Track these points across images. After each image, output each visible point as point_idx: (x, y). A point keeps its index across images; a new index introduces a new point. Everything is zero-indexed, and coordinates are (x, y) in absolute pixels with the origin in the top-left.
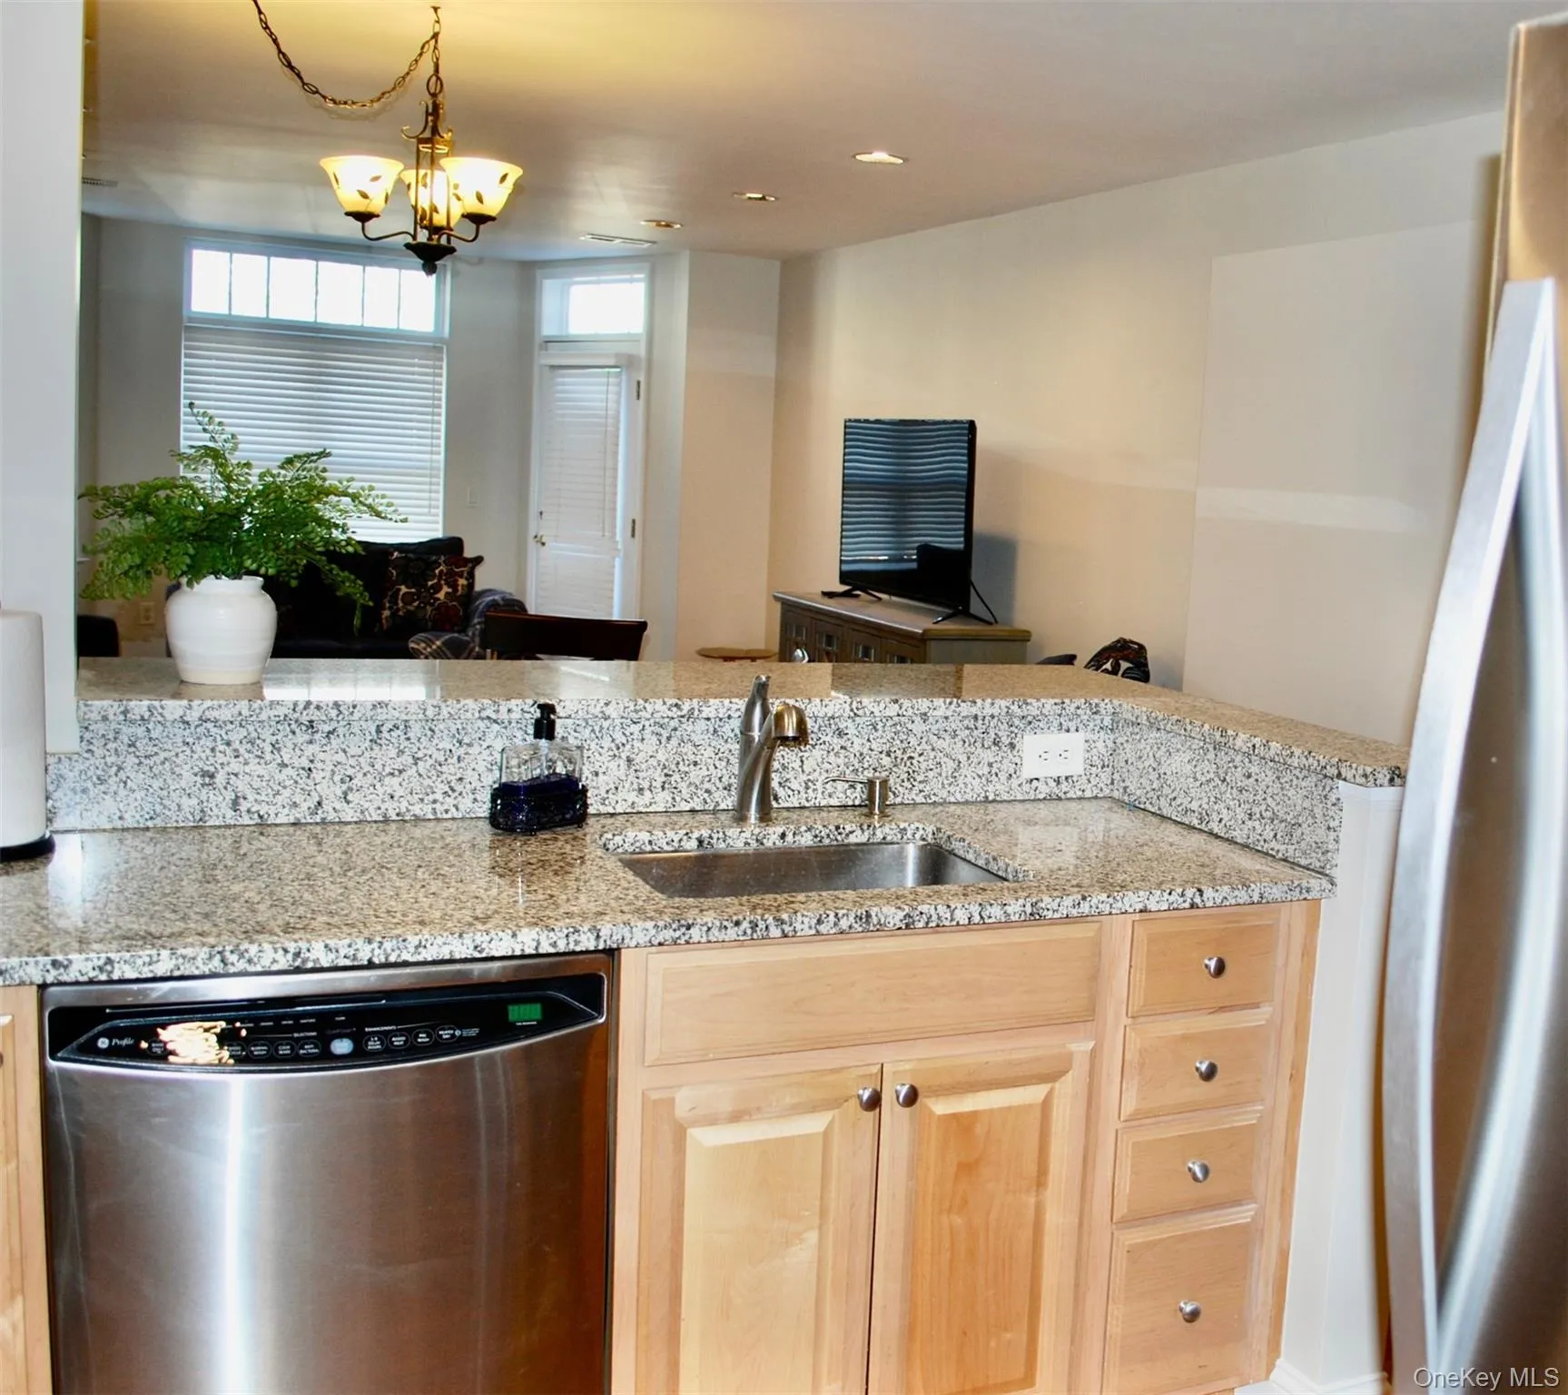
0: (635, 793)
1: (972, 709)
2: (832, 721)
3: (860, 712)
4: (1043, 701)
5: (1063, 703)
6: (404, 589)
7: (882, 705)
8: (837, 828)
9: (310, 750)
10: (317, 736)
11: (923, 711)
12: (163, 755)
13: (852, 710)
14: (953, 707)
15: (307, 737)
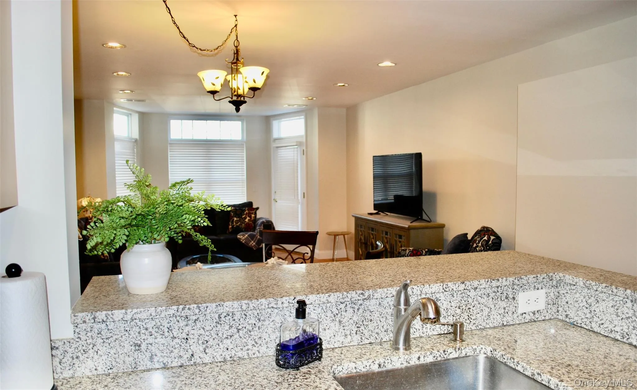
0: (343, 337)
1: (497, 283)
2: (433, 294)
3: (447, 290)
4: (528, 276)
5: (537, 277)
6: (235, 219)
7: (457, 285)
8: (444, 351)
9: (186, 329)
10: (190, 322)
11: (475, 286)
12: (115, 337)
13: (443, 289)
14: (489, 283)
15: (185, 323)
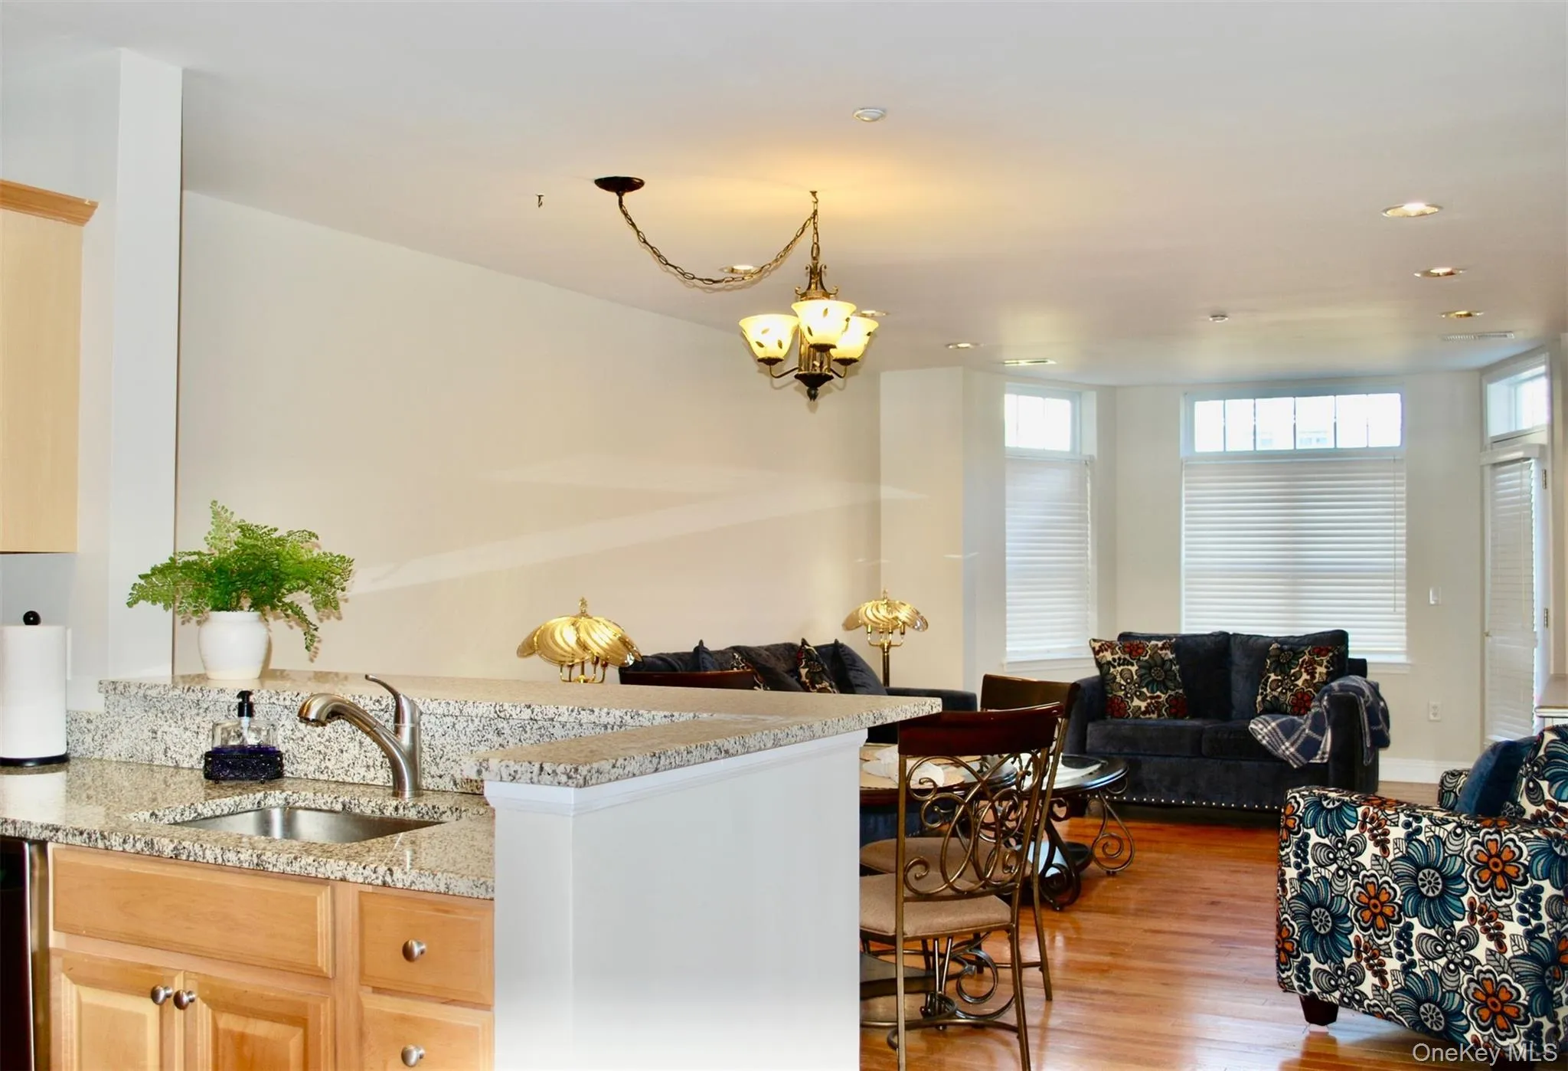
1: (590, 717)
2: (492, 722)
3: (502, 715)
4: (653, 713)
5: (672, 716)
6: (1273, 677)
7: (518, 709)
8: (434, 807)
9: (198, 719)
10: (201, 711)
11: (550, 716)
13: (496, 712)
14: (574, 714)
15: (196, 711)
